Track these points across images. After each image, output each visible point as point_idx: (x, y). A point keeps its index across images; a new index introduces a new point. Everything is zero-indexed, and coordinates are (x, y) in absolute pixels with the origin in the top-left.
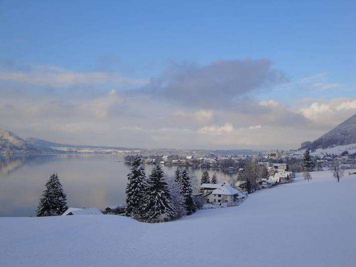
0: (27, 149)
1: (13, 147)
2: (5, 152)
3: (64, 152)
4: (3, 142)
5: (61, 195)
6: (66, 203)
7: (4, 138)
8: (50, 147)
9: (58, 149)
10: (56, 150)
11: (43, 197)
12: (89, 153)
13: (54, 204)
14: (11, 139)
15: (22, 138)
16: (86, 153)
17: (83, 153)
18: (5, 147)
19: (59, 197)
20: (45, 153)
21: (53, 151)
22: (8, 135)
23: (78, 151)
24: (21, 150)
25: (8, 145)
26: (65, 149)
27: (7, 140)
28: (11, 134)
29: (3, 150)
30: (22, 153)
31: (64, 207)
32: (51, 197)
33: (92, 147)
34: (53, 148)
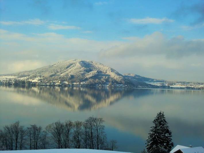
0: (125, 84)
1: (114, 82)
2: (108, 86)
3: (157, 87)
4: (107, 77)
5: (168, 131)
6: (171, 139)
7: (107, 74)
8: (145, 82)
9: (152, 84)
10: (150, 85)
11: (151, 133)
12: (181, 88)
13: (162, 139)
14: (113, 75)
15: (121, 74)
16: (178, 88)
17: (175, 88)
18: (108, 82)
19: (165, 133)
20: (140, 87)
21: (147, 85)
22: (110, 71)
23: (171, 86)
24: (120, 84)
25: (110, 80)
26: (158, 84)
27: (110, 76)
28: (112, 70)
29: (107, 84)
30: (121, 87)
31: (170, 143)
32: (158, 133)
33: (183, 83)
34: (148, 83)
